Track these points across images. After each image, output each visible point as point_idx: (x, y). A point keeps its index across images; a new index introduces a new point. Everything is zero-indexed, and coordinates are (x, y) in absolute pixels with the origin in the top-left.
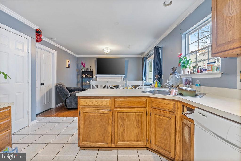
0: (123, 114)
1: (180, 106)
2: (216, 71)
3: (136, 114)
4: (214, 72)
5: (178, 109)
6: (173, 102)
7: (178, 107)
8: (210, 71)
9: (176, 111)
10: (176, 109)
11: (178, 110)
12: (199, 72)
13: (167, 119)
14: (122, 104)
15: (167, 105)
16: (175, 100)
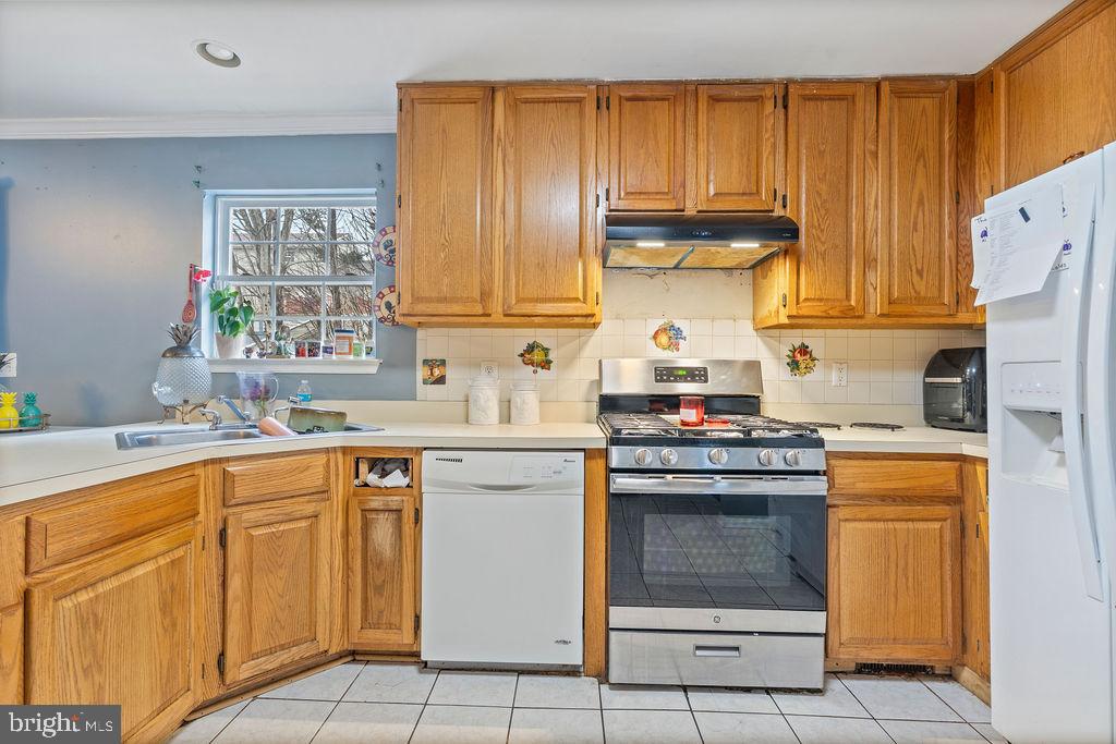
0: (92, 595)
1: (343, 464)
2: (364, 357)
3: (162, 561)
4: (359, 358)
5: (337, 475)
6: (323, 459)
7: (337, 469)
8: (345, 354)
9: (333, 486)
10: (333, 478)
11: (337, 479)
12: (303, 355)
13: (303, 524)
14: (86, 533)
15: (306, 473)
16: (327, 450)
